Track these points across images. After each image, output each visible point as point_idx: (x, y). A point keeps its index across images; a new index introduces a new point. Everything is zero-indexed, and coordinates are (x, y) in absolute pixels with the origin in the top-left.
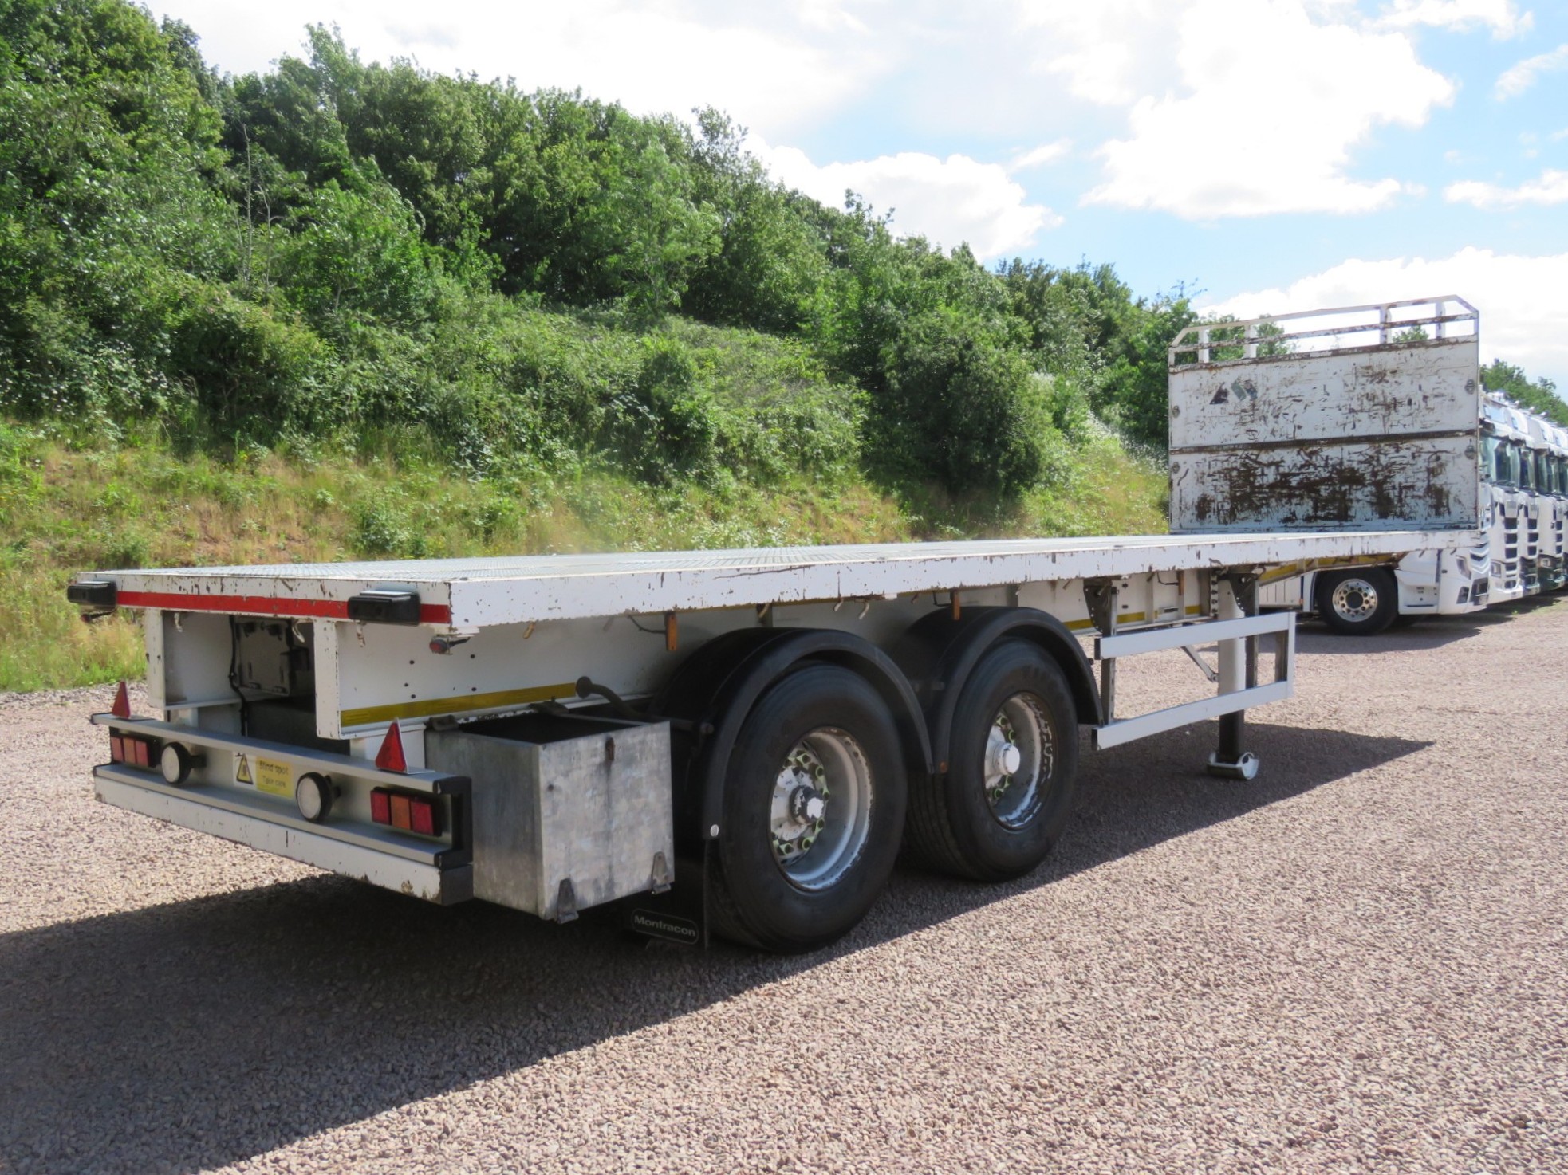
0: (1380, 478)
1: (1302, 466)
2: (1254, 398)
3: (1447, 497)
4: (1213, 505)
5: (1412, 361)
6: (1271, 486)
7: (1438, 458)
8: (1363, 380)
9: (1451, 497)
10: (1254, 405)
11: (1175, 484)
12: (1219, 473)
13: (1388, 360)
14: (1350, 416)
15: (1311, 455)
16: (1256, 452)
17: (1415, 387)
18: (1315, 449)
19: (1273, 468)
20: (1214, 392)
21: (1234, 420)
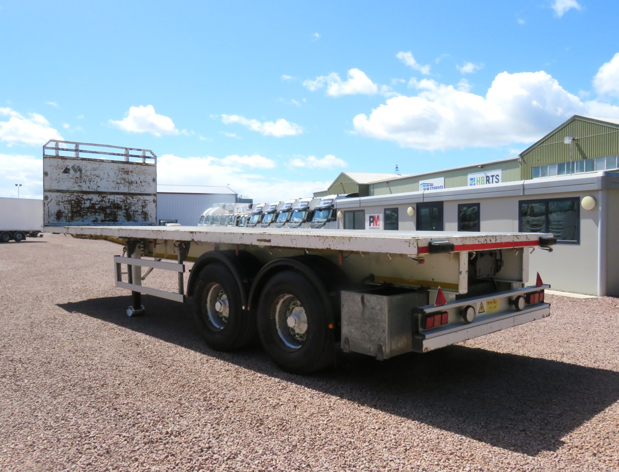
0: (127, 207)
1: (100, 201)
2: (81, 173)
4: (64, 214)
5: (137, 169)
6: (88, 208)
7: (145, 202)
8: (121, 173)
9: (149, 215)
10: (81, 176)
11: (46, 204)
12: (66, 201)
13: (130, 167)
14: (117, 185)
15: (103, 197)
16: (82, 194)
17: (138, 178)
18: (105, 195)
19: (89, 201)
20: (64, 169)
21: (73, 181)
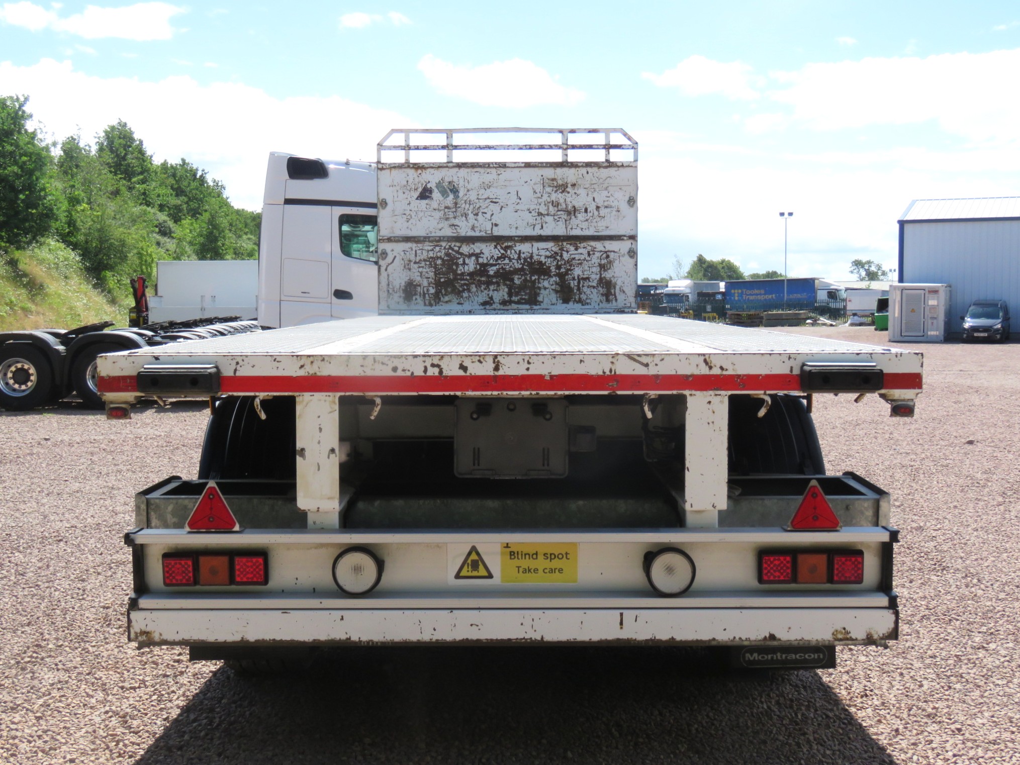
0: (563, 270)
1: (499, 258)
2: (456, 197)
3: (615, 288)
4: (419, 289)
5: (588, 177)
6: (471, 274)
7: (608, 257)
8: (548, 189)
9: (618, 287)
10: (456, 204)
11: (383, 269)
12: (425, 260)
13: (570, 175)
14: (538, 218)
15: (506, 249)
16: (458, 244)
17: (590, 199)
18: (510, 244)
19: (473, 258)
20: (420, 190)
21: (438, 215)
